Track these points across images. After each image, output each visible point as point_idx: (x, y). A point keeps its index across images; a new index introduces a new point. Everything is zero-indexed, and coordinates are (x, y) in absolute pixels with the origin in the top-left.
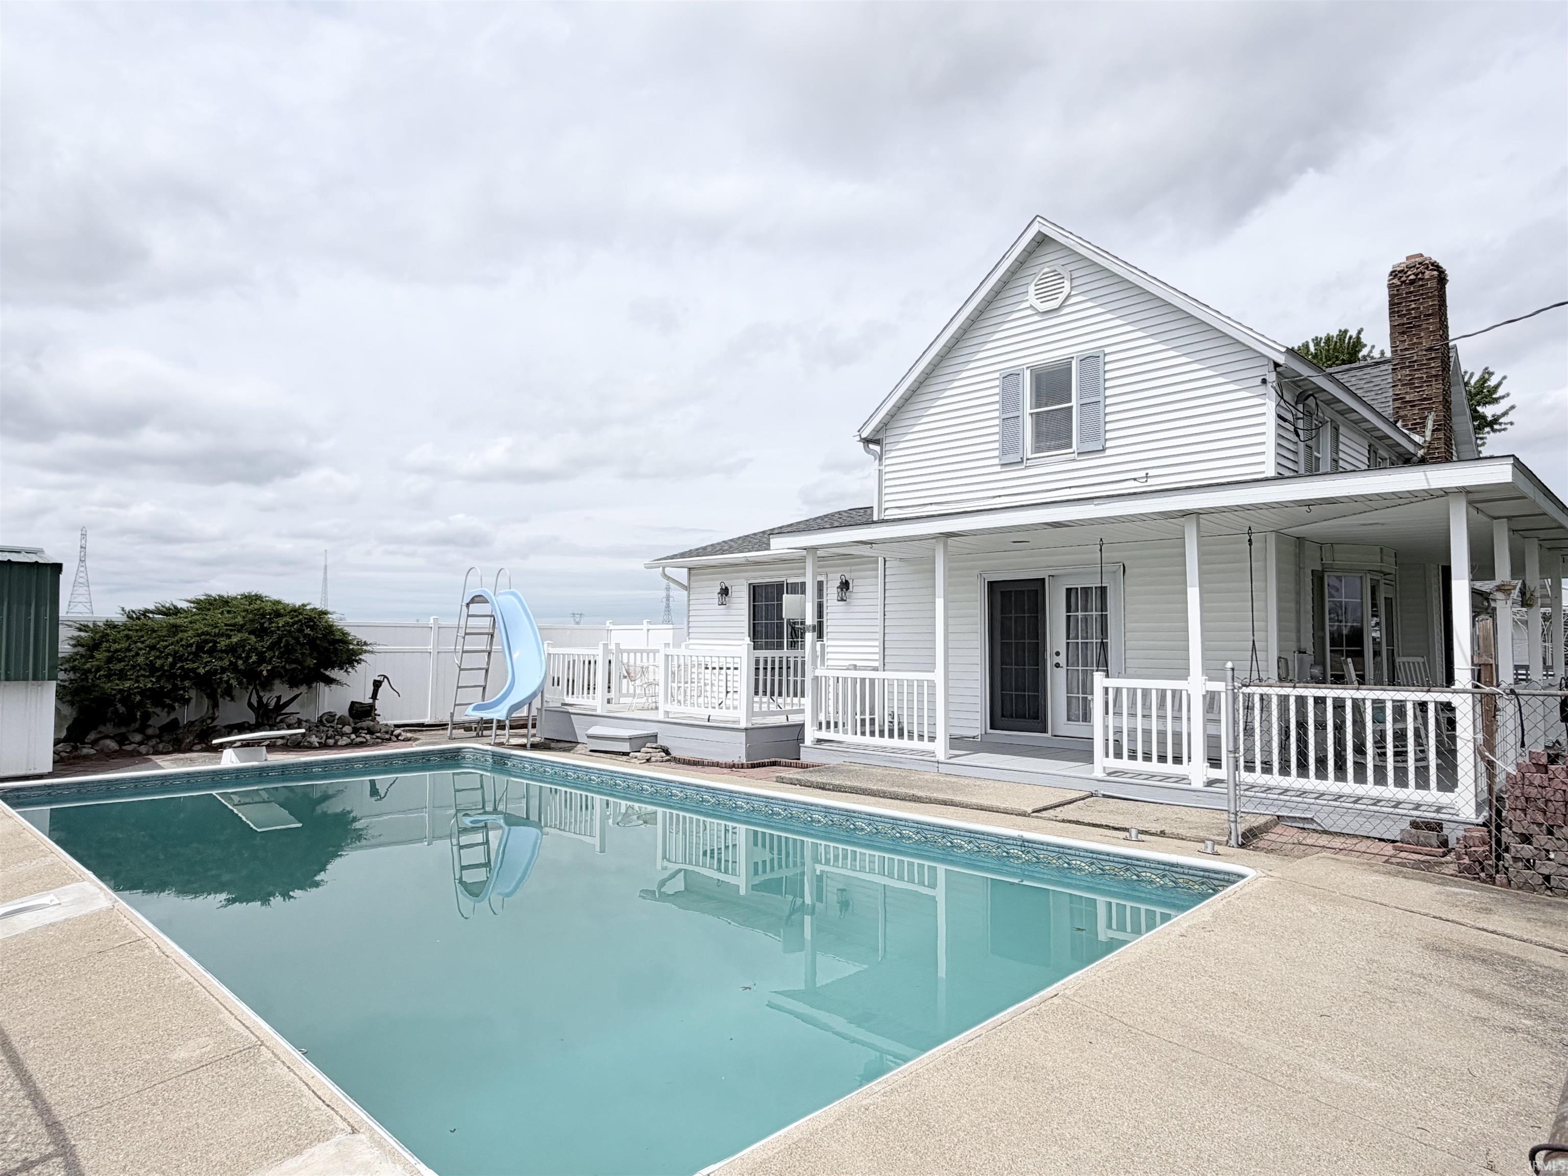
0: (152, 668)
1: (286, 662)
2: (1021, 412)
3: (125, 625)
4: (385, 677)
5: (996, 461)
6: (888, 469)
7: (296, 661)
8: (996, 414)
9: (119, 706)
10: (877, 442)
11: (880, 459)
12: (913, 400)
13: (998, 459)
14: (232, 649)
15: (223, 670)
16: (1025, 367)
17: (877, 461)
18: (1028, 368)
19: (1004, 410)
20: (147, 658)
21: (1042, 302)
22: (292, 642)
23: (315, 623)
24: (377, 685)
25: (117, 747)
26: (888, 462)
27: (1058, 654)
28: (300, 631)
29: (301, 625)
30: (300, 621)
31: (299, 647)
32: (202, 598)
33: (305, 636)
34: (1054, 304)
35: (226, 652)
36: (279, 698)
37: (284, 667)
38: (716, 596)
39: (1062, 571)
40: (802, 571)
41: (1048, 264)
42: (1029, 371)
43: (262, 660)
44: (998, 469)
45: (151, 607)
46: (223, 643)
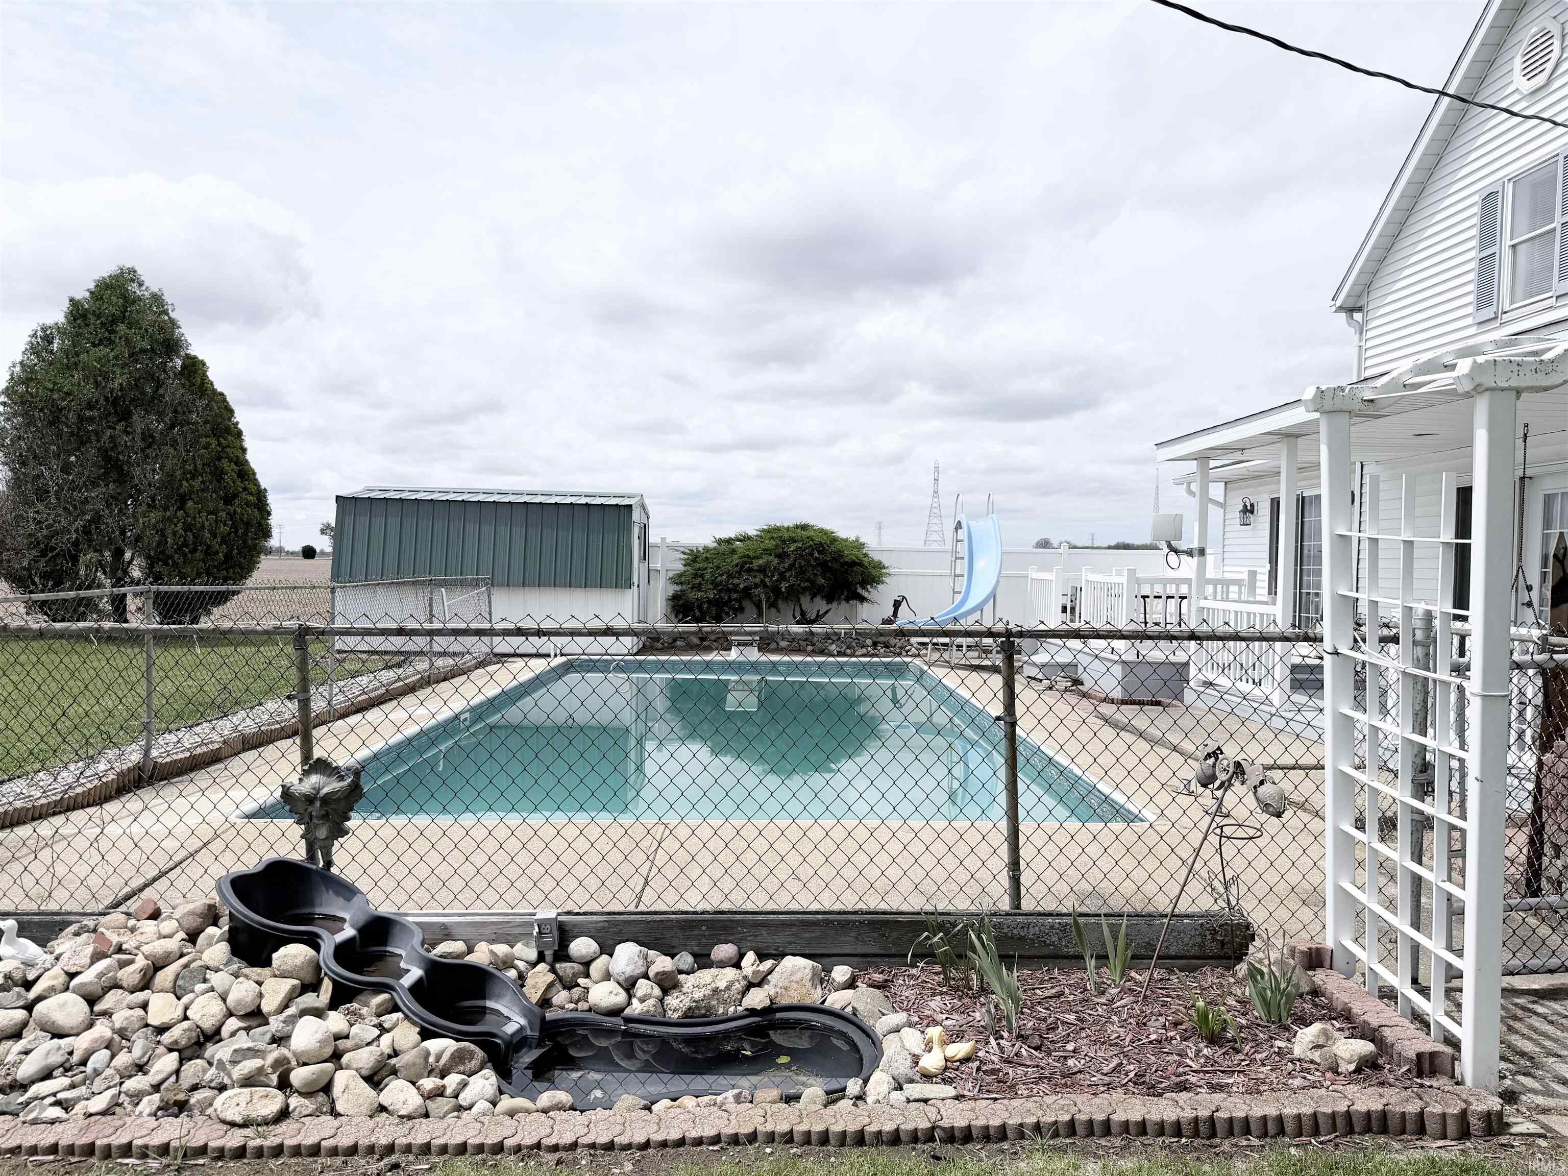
0: (716, 585)
1: (801, 581)
2: (1498, 246)
3: (715, 549)
4: (904, 598)
5: (1469, 321)
6: (1369, 344)
7: (808, 580)
8: (1472, 254)
9: (696, 611)
10: (1360, 309)
11: (1361, 333)
12: (1396, 247)
13: (1471, 318)
14: (762, 570)
15: (757, 586)
16: (1506, 180)
17: (1357, 335)
18: (1509, 180)
19: (1482, 248)
20: (713, 575)
21: (1529, 79)
22: (803, 563)
23: (824, 548)
24: (897, 605)
25: (698, 642)
26: (1370, 335)
27: (1529, 588)
28: (811, 554)
29: (813, 549)
30: (811, 546)
31: (810, 569)
32: (766, 527)
33: (816, 559)
34: (1541, 79)
35: (758, 571)
36: (818, 611)
37: (799, 585)
38: (1238, 515)
39: (1544, 469)
40: (1316, 481)
41: (1534, 23)
42: (1511, 184)
43: (783, 577)
44: (1473, 331)
45: (733, 536)
46: (756, 564)
